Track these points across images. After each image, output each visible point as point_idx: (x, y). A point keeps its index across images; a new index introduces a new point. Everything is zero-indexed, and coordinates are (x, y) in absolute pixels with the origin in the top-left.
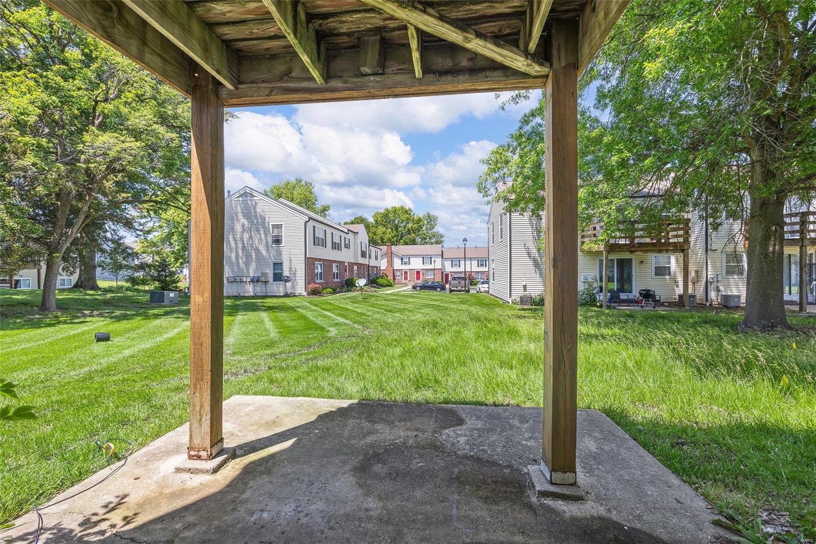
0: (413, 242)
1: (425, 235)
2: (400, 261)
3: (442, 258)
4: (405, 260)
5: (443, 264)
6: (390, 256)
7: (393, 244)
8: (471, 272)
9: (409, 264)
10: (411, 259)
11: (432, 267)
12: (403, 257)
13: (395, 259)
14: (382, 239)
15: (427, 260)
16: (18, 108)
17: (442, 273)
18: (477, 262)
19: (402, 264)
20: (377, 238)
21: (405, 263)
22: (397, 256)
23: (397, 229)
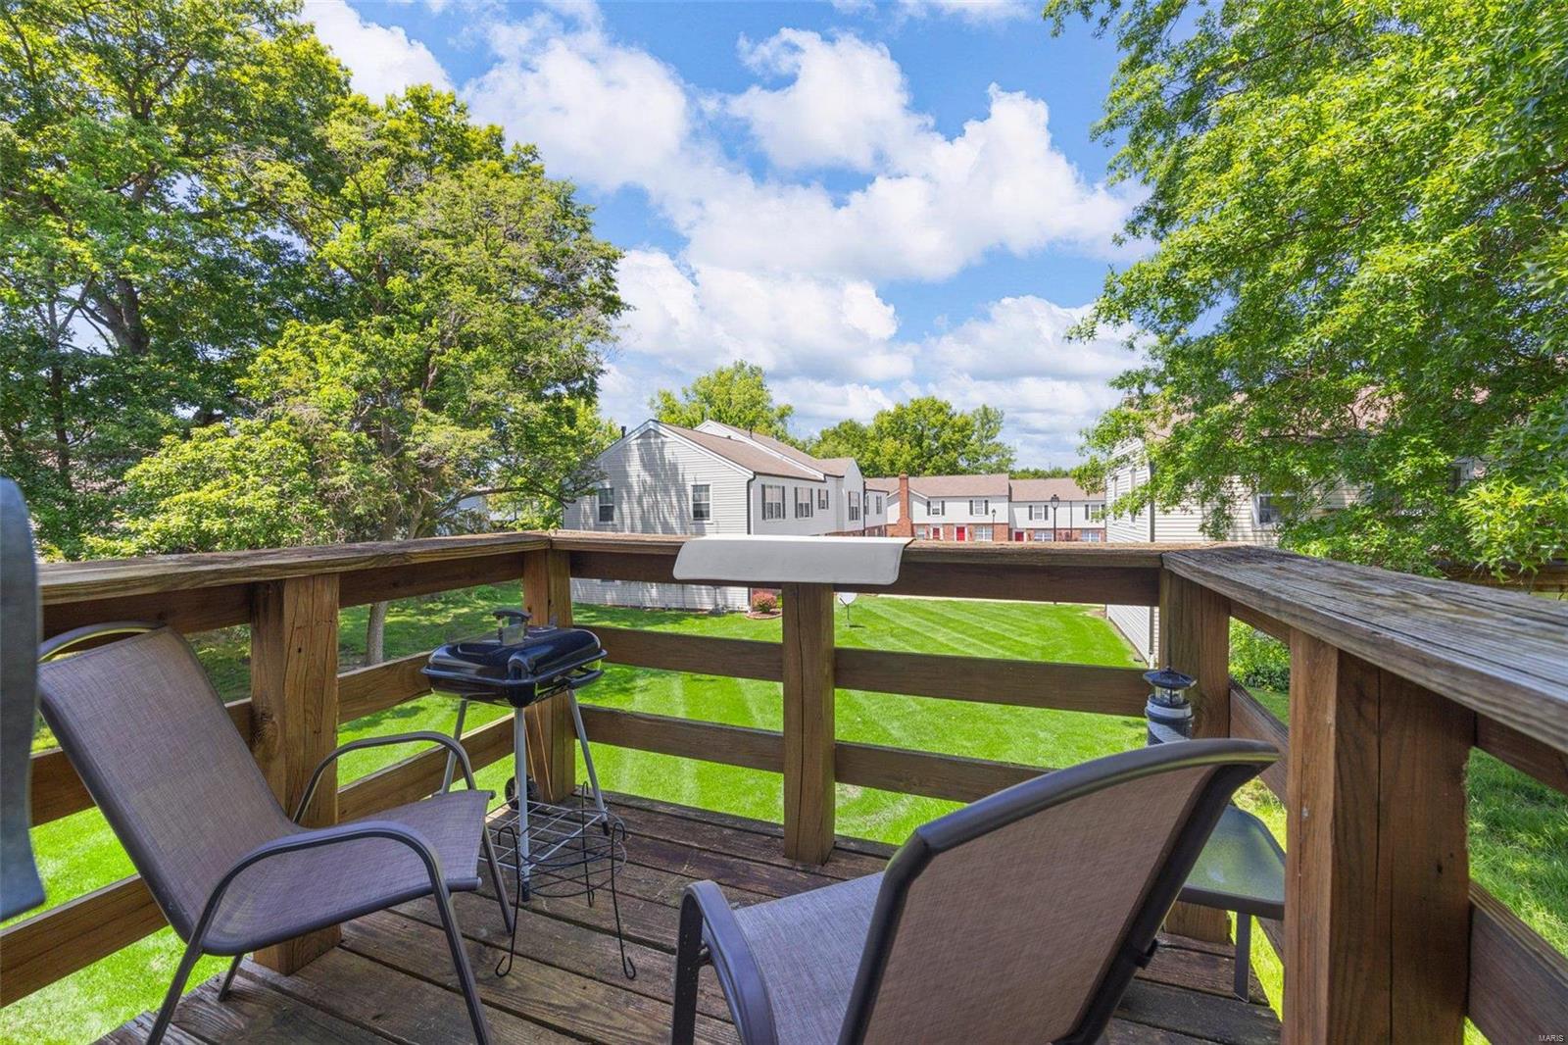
0: (953, 470)
1: (976, 452)
2: (926, 508)
3: (1010, 501)
4: (934, 506)
5: (1011, 514)
6: (906, 499)
7: (913, 473)
8: (1071, 529)
9: (943, 514)
10: (946, 504)
11: (988, 519)
12: (931, 500)
13: (915, 503)
14: (892, 463)
15: (980, 507)
16: (329, 401)
17: (1010, 530)
18: (1084, 509)
19: (929, 513)
20: (882, 461)
21: (936, 512)
22: (920, 499)
23: (920, 445)
